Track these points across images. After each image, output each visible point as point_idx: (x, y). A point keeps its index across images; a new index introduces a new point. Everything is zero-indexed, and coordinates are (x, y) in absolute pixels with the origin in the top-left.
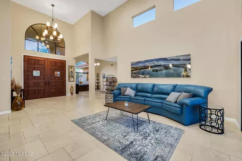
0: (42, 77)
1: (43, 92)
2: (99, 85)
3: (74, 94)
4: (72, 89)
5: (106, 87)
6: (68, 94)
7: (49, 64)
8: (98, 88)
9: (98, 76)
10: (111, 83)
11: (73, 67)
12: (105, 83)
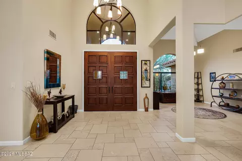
0: (104, 79)
1: (105, 102)
2: (201, 93)
3: (151, 109)
4: (146, 100)
5: (218, 100)
6: (140, 108)
7: (113, 60)
8: (198, 99)
9: (198, 76)
10: (235, 91)
11: (148, 62)
12: (216, 93)
